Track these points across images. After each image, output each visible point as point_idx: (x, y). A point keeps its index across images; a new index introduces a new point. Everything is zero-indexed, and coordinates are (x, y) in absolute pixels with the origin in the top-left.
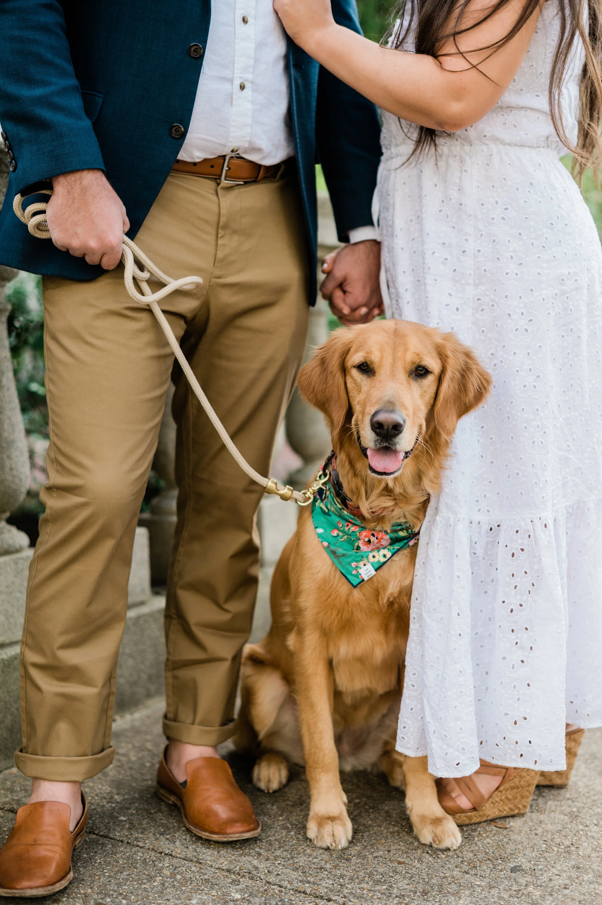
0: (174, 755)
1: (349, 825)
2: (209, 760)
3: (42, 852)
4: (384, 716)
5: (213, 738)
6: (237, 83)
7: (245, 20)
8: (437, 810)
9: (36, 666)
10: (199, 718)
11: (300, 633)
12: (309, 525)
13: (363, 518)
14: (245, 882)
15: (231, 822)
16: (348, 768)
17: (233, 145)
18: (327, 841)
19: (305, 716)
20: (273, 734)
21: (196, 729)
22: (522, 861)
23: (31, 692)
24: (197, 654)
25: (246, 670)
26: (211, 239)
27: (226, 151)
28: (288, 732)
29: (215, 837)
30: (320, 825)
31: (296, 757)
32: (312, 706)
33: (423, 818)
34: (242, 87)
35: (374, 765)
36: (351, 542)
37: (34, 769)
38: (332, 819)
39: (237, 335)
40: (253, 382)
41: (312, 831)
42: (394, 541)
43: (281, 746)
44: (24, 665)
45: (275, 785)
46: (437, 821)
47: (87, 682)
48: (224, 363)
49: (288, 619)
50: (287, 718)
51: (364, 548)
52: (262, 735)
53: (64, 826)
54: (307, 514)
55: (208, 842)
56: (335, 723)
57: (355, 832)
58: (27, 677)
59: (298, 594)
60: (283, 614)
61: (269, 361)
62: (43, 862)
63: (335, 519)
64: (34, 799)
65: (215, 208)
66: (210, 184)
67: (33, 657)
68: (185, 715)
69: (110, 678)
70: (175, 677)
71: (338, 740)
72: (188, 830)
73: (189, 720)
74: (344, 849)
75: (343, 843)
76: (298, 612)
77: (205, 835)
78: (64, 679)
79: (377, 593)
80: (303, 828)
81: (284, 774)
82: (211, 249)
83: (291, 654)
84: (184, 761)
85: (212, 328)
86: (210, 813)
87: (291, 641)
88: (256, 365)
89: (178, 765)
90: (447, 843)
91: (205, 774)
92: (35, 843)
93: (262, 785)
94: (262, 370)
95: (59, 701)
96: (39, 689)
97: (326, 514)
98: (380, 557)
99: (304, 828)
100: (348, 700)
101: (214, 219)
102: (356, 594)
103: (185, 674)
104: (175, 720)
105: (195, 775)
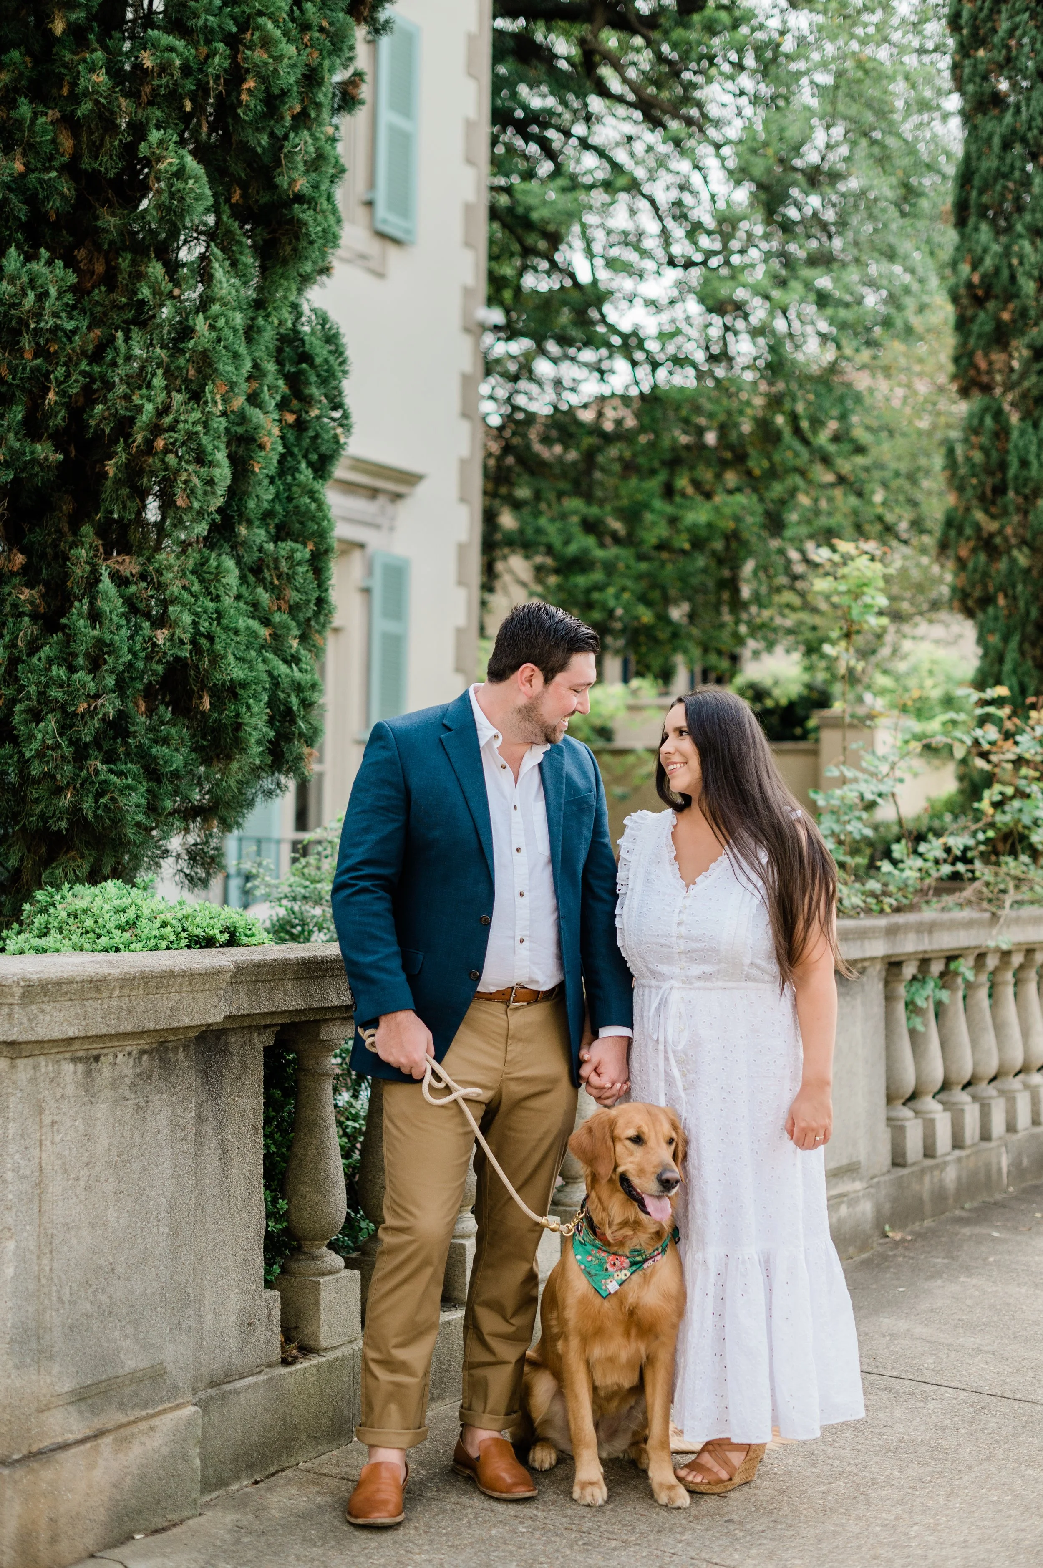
0: (469, 1438)
1: (605, 1489)
2: (496, 1441)
3: (382, 1496)
4: (632, 1408)
5: (498, 1425)
6: (518, 939)
7: (521, 895)
8: (673, 1480)
9: (375, 1361)
10: (488, 1408)
11: (566, 1339)
12: (571, 1254)
13: (609, 1244)
14: (530, 1522)
15: (516, 1484)
16: (604, 1455)
17: (518, 980)
18: (588, 1499)
19: (571, 1404)
20: (546, 1422)
21: (486, 1416)
22: (734, 1516)
23: (370, 1380)
24: (486, 1357)
25: (526, 1369)
26: (503, 1047)
27: (513, 984)
28: (558, 1421)
29: (504, 1495)
30: (583, 1488)
31: (564, 1445)
32: (576, 1397)
33: (661, 1485)
34: (522, 941)
35: (625, 1452)
36: (601, 1265)
37: (372, 1439)
38: (592, 1484)
39: (522, 1113)
40: (534, 1149)
41: (576, 1495)
42: (633, 1264)
43: (553, 1434)
44: (365, 1360)
45: (547, 1466)
46: (671, 1488)
47: (412, 1374)
48: (513, 1134)
49: (555, 1330)
50: (557, 1407)
51: (610, 1269)
52: (537, 1422)
53: (396, 1480)
54: (569, 1246)
55: (498, 1500)
56: (594, 1412)
57: (609, 1497)
58: (368, 1370)
59: (564, 1309)
60: (550, 1327)
61: (546, 1133)
62: (385, 1502)
63: (589, 1247)
64: (374, 1460)
65: (504, 1024)
66: (502, 1006)
67: (372, 1354)
68: (478, 1405)
69: (426, 1373)
70: (471, 1375)
71: (597, 1426)
72: (483, 1493)
73: (481, 1409)
74: (600, 1506)
75: (600, 1502)
76: (563, 1322)
77: (495, 1494)
78: (394, 1371)
79: (621, 1303)
80: (569, 1493)
81: (554, 1457)
82: (501, 1054)
83: (560, 1357)
84: (477, 1441)
85: (503, 1108)
86: (499, 1478)
87: (560, 1345)
88: (537, 1136)
89: (472, 1445)
90: (678, 1503)
91: (494, 1450)
92: (378, 1491)
93: (537, 1465)
94: (541, 1139)
95: (391, 1387)
96: (375, 1378)
97: (583, 1244)
98: (622, 1275)
99: (571, 1493)
100: (602, 1393)
101: (504, 1032)
102: (606, 1304)
103: (479, 1372)
104: (469, 1409)
105: (486, 1451)
